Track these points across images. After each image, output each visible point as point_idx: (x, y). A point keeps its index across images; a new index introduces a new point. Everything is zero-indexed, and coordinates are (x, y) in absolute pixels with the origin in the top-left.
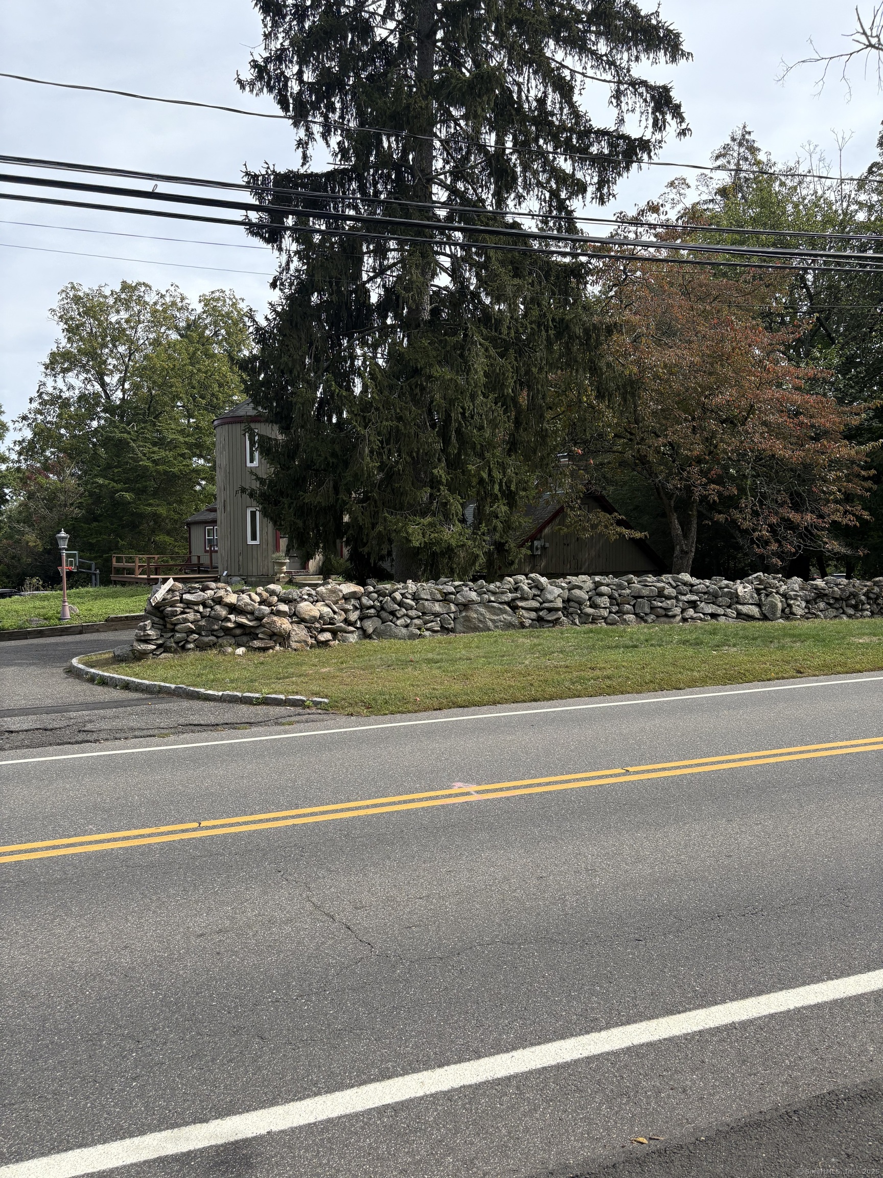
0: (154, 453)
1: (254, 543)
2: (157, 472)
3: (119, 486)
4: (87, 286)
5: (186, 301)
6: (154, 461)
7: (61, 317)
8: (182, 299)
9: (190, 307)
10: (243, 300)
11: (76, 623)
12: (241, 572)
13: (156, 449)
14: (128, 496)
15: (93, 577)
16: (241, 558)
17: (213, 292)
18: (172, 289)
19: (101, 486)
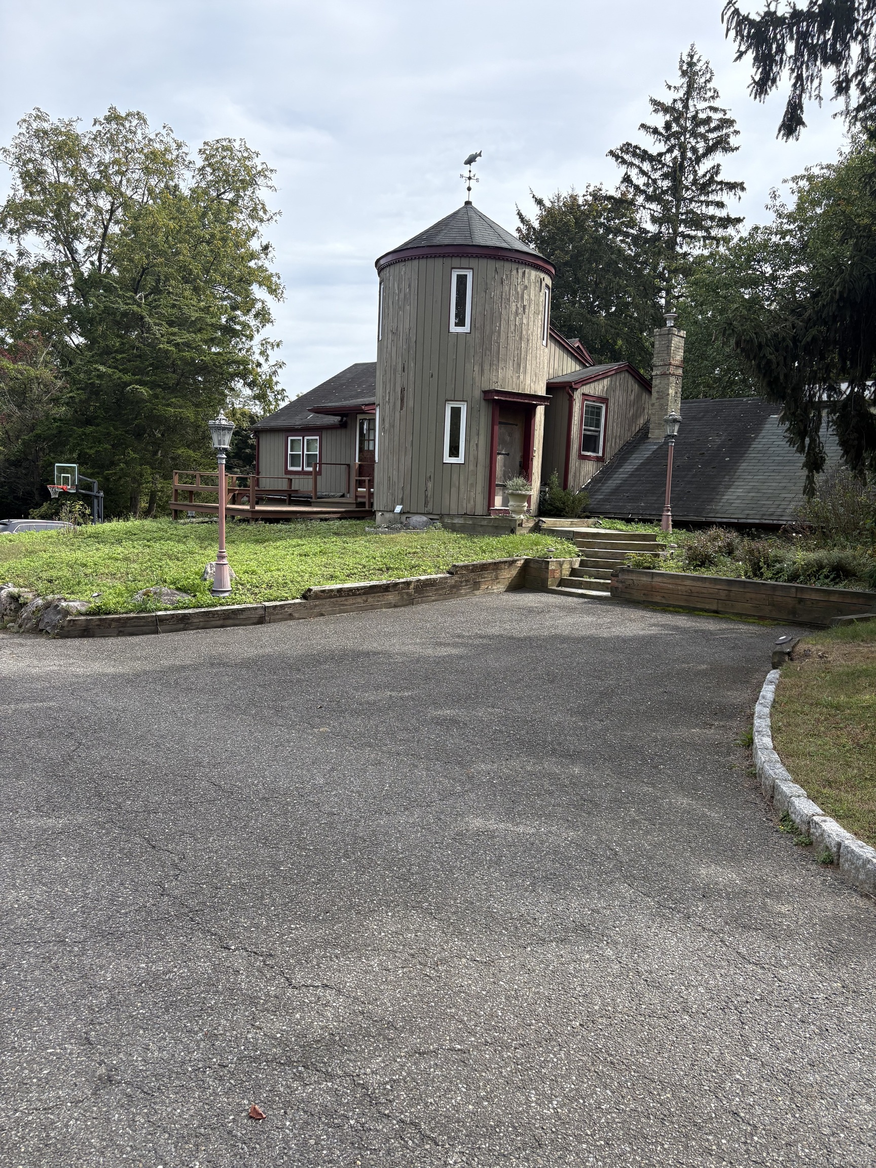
0: (174, 334)
1: (453, 460)
2: (182, 359)
3: (127, 378)
4: (55, 118)
5: (184, 149)
6: (177, 345)
7: (18, 158)
8: (179, 146)
9: (188, 159)
10: (258, 155)
11: (249, 602)
12: (430, 508)
13: (176, 330)
14: (144, 391)
15: (96, 501)
16: (430, 485)
17: (217, 141)
18: (164, 132)
19: (101, 376)
